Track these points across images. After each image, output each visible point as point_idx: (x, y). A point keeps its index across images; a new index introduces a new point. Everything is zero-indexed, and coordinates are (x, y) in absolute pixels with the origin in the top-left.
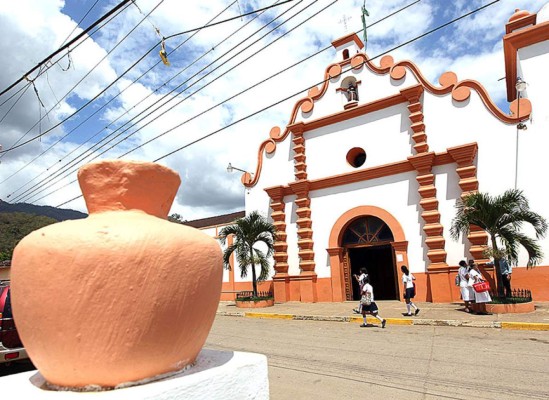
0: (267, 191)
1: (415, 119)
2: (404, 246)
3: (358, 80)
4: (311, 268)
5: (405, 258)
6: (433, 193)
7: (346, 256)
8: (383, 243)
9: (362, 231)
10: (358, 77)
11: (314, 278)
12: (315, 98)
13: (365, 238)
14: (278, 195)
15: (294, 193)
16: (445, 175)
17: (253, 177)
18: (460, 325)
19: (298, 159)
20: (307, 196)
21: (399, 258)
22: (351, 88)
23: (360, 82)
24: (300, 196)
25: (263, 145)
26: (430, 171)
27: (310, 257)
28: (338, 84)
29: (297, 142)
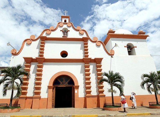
0: (24, 58)
1: (85, 47)
2: (78, 87)
3: (69, 30)
4: (39, 93)
5: (78, 92)
6: (89, 71)
7: (54, 90)
8: (70, 86)
9: (62, 81)
10: (69, 29)
11: (40, 98)
12: (52, 30)
13: (63, 83)
14: (29, 61)
15: (37, 62)
16: (93, 66)
17: (17, 52)
18: (115, 116)
19: (41, 49)
20: (42, 64)
21: (76, 91)
22: (65, 32)
23: (69, 31)
24: (39, 63)
25: (26, 40)
26: (88, 63)
27: (39, 89)
28: (61, 29)
29: (42, 43)
